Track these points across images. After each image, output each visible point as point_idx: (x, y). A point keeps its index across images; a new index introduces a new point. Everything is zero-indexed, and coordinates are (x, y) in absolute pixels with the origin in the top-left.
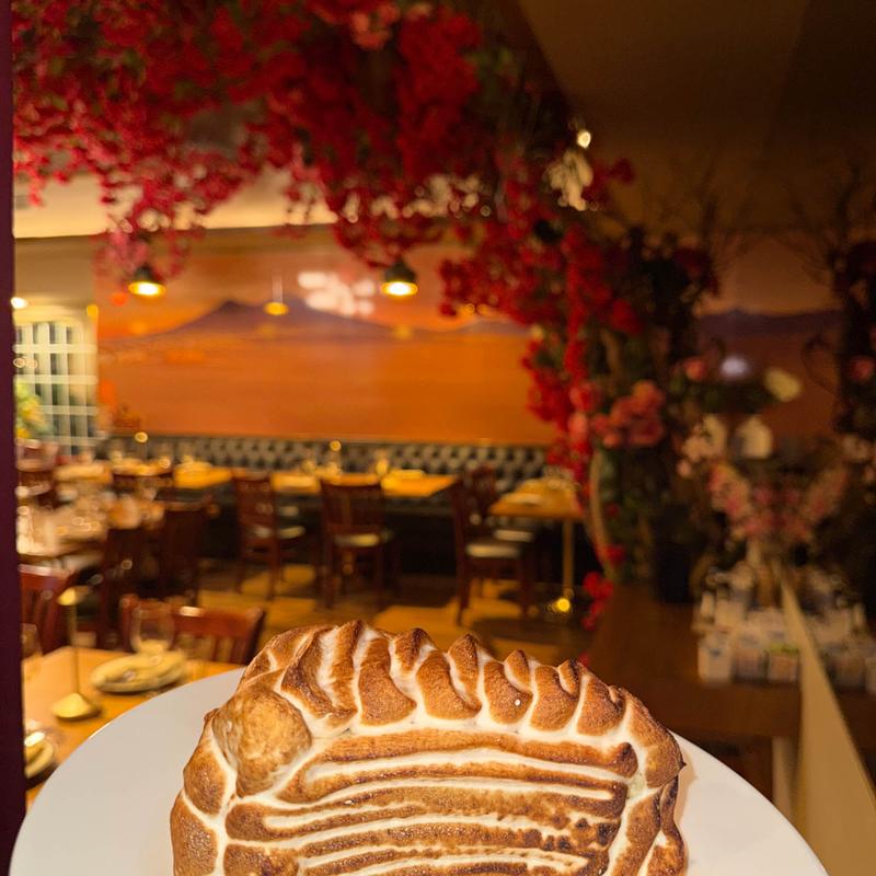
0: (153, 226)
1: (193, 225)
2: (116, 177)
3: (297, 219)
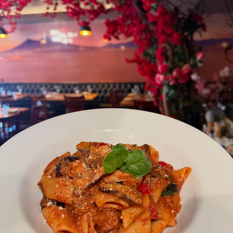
0: (2, 14)
1: (16, 13)
3: (51, 10)
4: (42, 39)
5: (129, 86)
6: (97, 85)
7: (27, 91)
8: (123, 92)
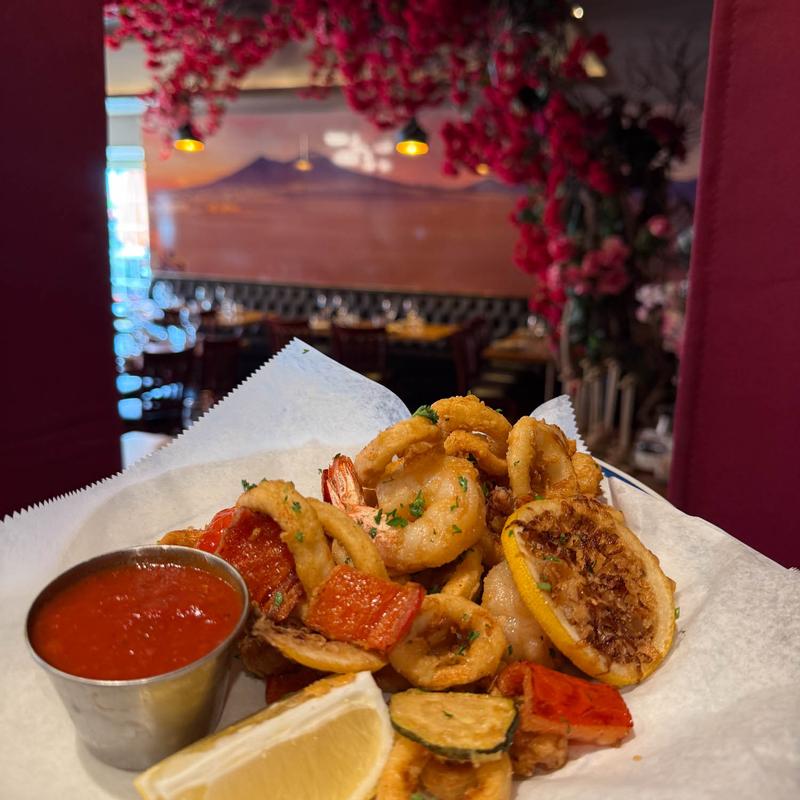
0: (193, 87)
1: (228, 86)
2: (160, 42)
3: (321, 82)
4: (299, 158)
5: (515, 308)
6: (439, 300)
7: (258, 307)
8: (496, 323)
